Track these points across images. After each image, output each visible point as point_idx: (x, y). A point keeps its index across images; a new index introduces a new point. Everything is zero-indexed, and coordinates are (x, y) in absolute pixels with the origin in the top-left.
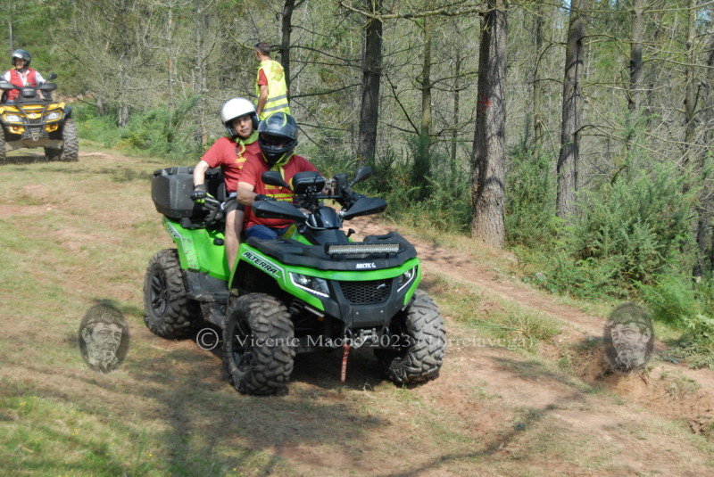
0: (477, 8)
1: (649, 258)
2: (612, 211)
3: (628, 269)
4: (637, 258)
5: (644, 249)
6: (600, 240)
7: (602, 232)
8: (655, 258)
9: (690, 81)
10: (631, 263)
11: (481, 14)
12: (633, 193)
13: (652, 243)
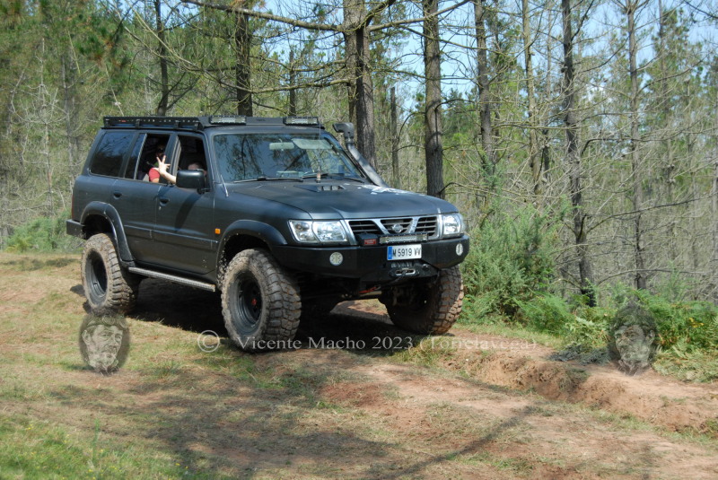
0: (345, 80)
1: (520, 292)
2: (483, 251)
3: (502, 301)
4: (510, 292)
5: (516, 283)
6: (475, 279)
7: (476, 272)
8: (526, 290)
9: (534, 146)
10: (505, 297)
11: (348, 84)
12: (501, 235)
13: (522, 277)
